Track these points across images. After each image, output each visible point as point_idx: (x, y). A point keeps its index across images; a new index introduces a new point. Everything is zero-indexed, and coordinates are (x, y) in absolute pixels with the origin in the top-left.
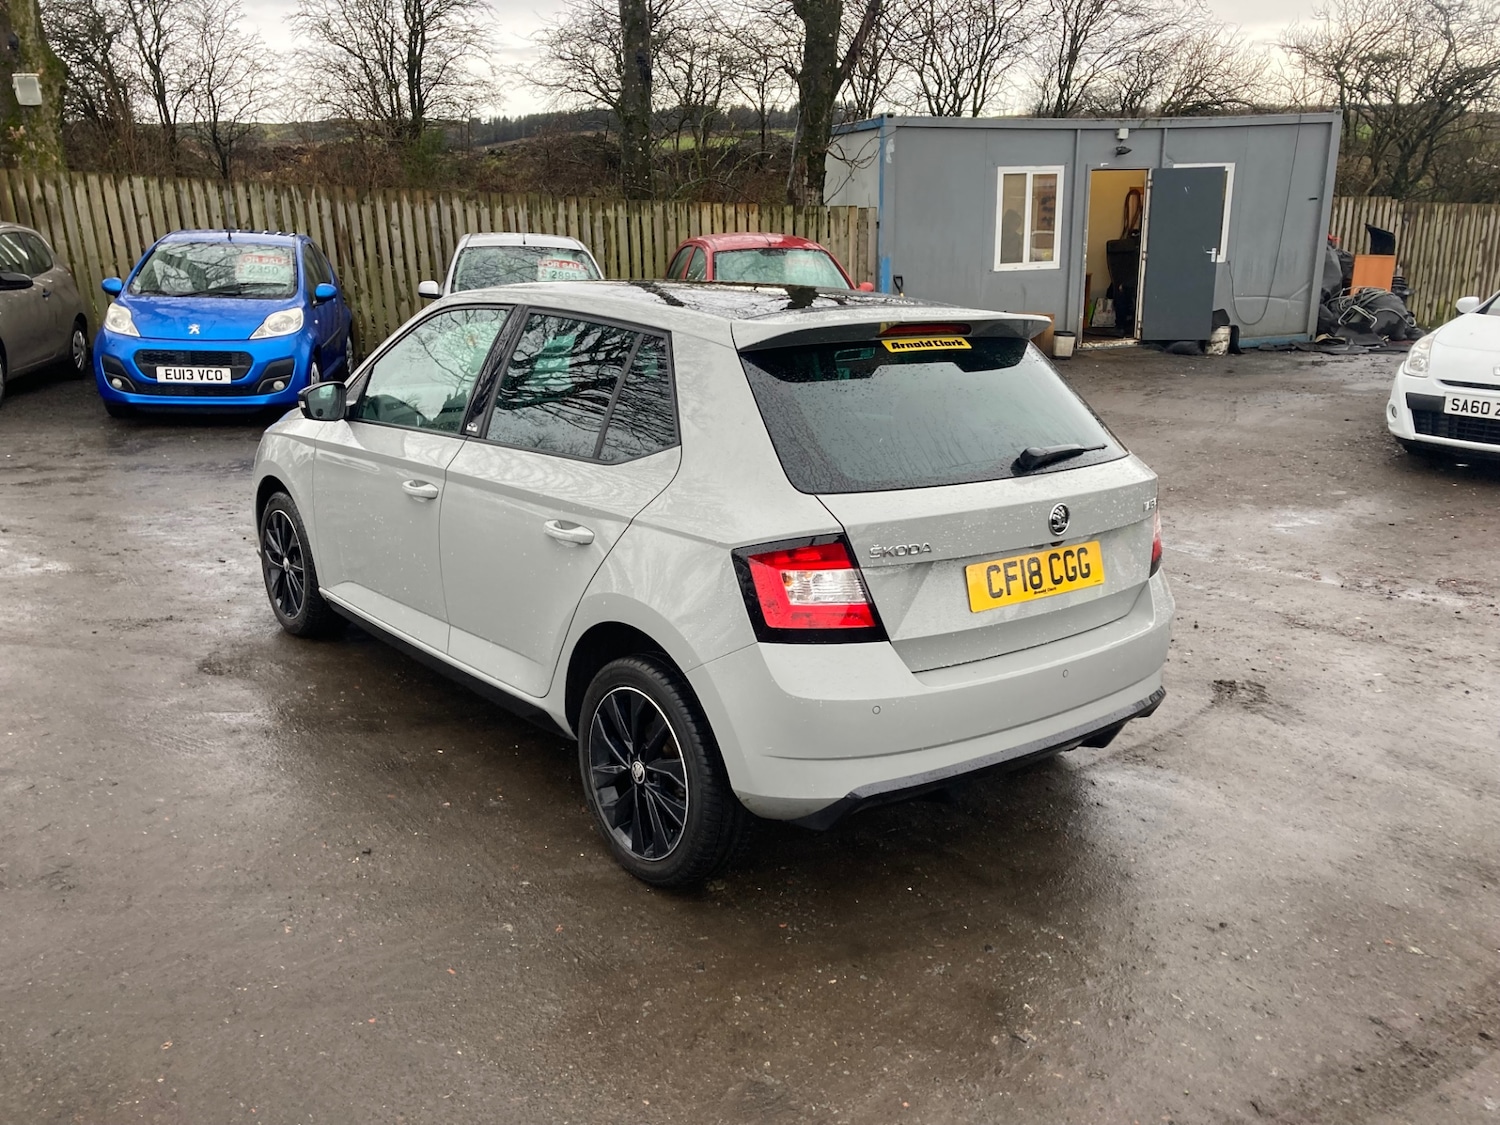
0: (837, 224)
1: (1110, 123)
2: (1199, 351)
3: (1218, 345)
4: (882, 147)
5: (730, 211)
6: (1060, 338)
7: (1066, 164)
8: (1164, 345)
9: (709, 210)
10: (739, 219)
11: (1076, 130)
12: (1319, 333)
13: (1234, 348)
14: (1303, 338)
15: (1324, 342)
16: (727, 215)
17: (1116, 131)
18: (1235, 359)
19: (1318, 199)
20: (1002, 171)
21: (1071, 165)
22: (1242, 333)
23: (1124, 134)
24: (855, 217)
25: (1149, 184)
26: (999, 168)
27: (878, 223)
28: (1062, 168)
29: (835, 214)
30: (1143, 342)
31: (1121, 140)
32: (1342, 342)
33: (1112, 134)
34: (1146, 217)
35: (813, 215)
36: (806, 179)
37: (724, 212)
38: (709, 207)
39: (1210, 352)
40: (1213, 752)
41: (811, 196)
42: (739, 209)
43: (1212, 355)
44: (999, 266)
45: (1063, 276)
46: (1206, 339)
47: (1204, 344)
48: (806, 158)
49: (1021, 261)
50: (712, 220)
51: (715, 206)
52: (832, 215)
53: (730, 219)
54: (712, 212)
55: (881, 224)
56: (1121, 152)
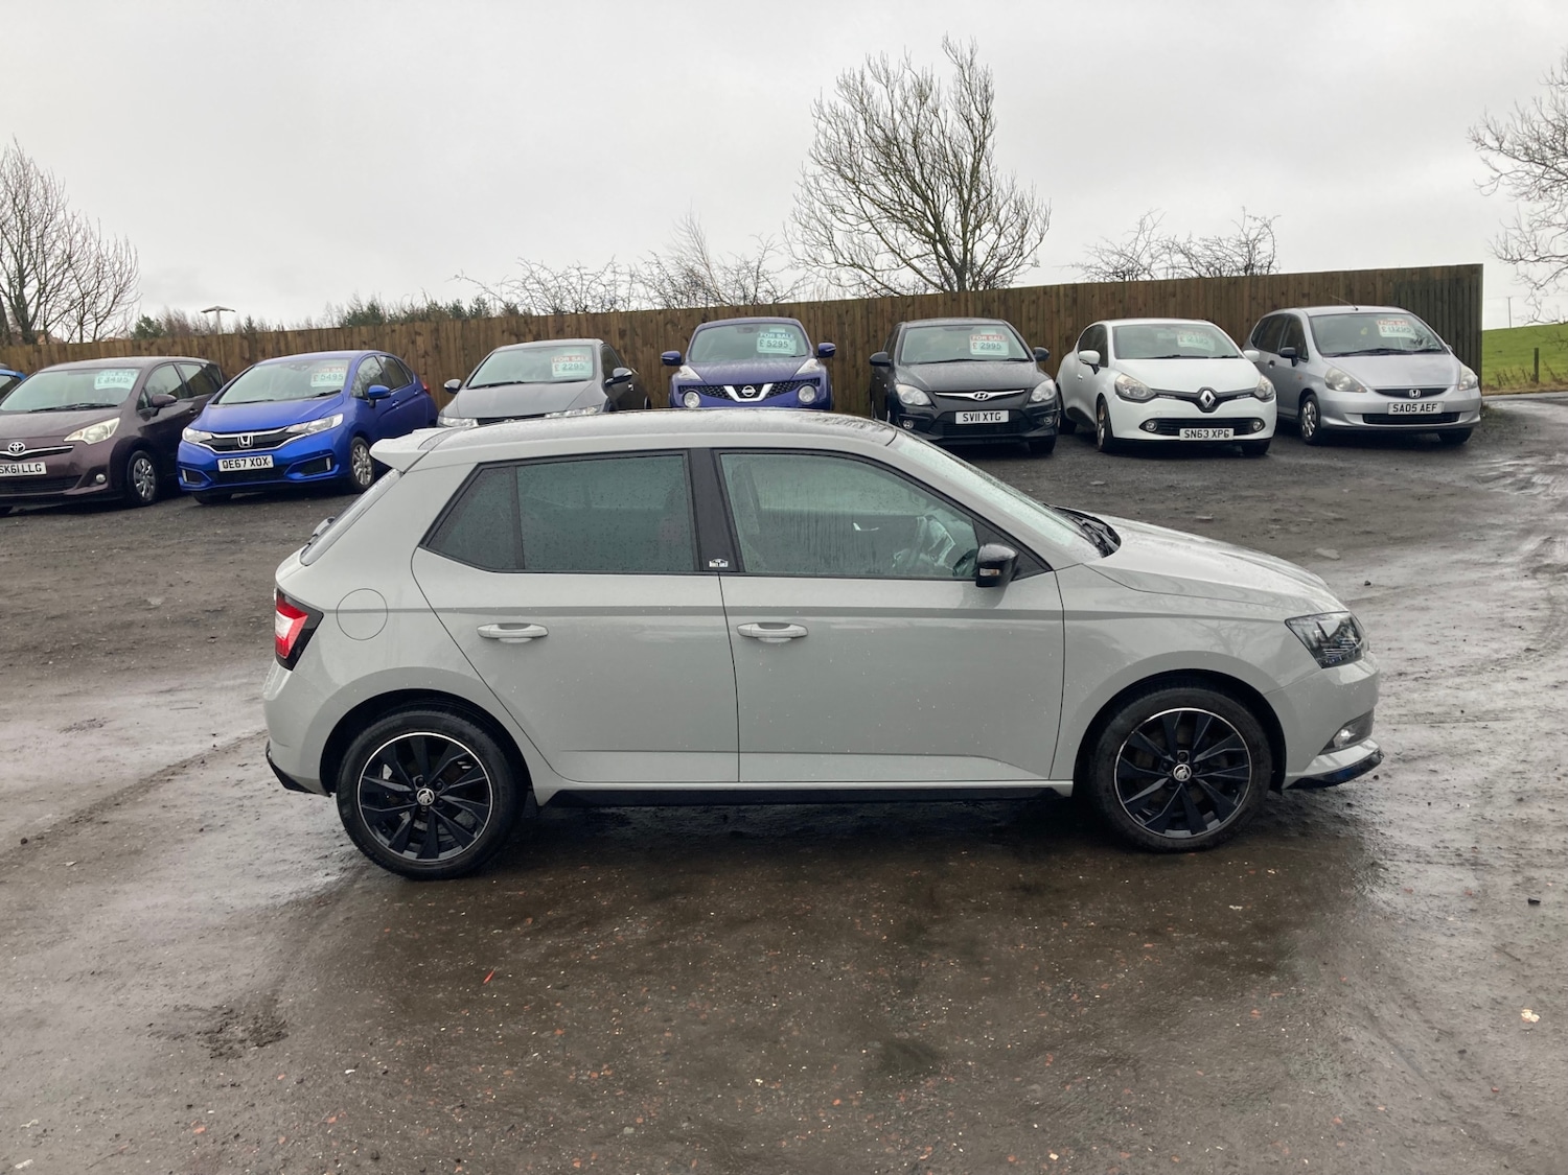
40: (251, 940)
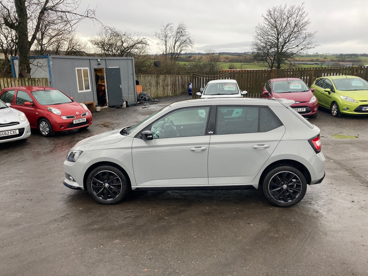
0: (40, 83)
1: (96, 58)
2: (121, 107)
3: (124, 106)
4: (49, 63)
5: (9, 80)
6: (97, 107)
7: (89, 67)
8: (113, 107)
9: (3, 80)
10: (12, 82)
11: (90, 59)
12: (138, 101)
13: (127, 106)
14: (135, 103)
15: (139, 103)
16: (8, 81)
17: (97, 60)
18: (128, 108)
19: (133, 74)
20: (76, 69)
21: (90, 67)
22: (128, 102)
23: (99, 60)
24: (44, 81)
25: (105, 71)
26: (76, 68)
27: (50, 82)
28: (88, 68)
29: (39, 80)
30: (109, 106)
31: (98, 62)
32: (144, 103)
33: (96, 60)
34: (105, 78)
35: (33, 80)
36: (26, 71)
37: (7, 81)
38: (2, 79)
39: (123, 107)
41: (28, 75)
42: (12, 79)
43: (124, 108)
44: (79, 92)
45: (92, 93)
46: (122, 104)
47: (122, 105)
48: (26, 65)
49: (83, 90)
50: (4, 83)
51: (4, 79)
52: (38, 80)
53: (9, 82)
54: (3, 81)
55: (51, 82)
56: (99, 64)
